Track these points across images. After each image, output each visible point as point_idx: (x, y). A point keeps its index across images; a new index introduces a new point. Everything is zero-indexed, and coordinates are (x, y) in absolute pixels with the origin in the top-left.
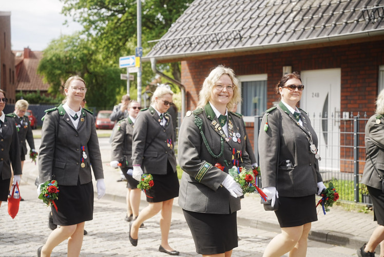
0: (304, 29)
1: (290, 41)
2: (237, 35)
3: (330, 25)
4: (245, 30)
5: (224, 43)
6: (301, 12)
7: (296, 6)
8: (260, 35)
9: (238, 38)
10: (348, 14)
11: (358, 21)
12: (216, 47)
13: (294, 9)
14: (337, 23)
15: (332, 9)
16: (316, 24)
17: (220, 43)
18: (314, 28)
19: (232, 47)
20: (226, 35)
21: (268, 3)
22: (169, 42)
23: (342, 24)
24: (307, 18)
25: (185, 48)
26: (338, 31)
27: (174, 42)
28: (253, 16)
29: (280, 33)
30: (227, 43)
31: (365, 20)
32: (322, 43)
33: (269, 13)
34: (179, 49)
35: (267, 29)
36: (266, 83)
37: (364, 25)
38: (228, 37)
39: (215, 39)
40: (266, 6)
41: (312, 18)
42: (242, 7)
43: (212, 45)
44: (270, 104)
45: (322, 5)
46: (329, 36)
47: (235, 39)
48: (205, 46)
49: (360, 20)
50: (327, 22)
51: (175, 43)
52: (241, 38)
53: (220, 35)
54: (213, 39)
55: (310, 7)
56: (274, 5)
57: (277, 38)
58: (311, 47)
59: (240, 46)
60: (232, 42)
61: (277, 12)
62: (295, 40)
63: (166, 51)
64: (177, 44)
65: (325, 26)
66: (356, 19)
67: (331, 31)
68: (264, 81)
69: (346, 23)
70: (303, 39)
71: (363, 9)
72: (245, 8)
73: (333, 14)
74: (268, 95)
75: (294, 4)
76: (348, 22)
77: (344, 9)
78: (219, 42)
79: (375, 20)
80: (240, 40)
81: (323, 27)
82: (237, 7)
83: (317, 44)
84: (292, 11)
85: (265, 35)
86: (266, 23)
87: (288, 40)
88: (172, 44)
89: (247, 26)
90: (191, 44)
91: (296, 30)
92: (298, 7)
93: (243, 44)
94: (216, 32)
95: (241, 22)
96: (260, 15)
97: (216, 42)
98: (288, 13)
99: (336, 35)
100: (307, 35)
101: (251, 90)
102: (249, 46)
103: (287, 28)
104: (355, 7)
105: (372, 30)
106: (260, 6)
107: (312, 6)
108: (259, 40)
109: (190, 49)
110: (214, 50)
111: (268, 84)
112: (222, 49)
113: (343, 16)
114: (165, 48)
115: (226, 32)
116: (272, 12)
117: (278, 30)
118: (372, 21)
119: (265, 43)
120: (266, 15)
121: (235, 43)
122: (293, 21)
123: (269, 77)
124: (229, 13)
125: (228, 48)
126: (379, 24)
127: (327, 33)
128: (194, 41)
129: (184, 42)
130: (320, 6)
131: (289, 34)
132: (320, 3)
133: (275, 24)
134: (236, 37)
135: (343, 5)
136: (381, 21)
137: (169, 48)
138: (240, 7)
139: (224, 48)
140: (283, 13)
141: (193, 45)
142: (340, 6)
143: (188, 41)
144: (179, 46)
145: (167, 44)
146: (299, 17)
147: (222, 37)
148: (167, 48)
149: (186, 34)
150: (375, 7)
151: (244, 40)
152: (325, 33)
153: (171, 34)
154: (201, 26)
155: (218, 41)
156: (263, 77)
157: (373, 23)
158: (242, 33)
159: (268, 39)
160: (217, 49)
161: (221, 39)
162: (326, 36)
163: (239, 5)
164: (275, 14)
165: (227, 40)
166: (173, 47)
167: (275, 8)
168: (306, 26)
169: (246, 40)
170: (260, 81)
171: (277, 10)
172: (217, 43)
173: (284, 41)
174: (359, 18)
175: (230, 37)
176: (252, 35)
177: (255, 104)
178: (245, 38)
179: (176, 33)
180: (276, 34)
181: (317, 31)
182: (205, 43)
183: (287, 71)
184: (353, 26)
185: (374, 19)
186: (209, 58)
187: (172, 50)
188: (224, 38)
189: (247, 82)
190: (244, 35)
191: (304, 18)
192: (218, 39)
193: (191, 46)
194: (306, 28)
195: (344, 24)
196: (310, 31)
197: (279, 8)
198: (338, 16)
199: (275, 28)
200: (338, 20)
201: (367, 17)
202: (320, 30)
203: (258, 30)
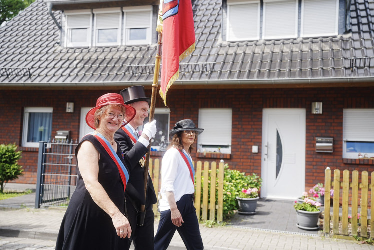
0: (85, 75)
1: (73, 82)
2: (27, 72)
3: (105, 74)
4: (35, 69)
5: (14, 78)
6: (83, 62)
7: (79, 56)
8: (48, 74)
9: (28, 75)
10: (118, 68)
11: (125, 74)
12: (6, 81)
13: (77, 58)
14: (110, 74)
15: (107, 62)
16: (94, 72)
17: (11, 78)
18: (93, 75)
19: (22, 82)
20: (17, 72)
21: (56, 50)
23: (113, 74)
24: (87, 66)
26: (111, 79)
28: (43, 59)
29: (66, 75)
30: (17, 78)
31: (130, 74)
32: (99, 87)
33: (57, 58)
35: (54, 71)
36: (52, 115)
37: (129, 78)
38: (18, 73)
39: (6, 74)
40: (54, 53)
41: (92, 67)
42: (33, 50)
43: (3, 78)
44: (55, 133)
45: (99, 58)
46: (104, 82)
47: (25, 75)
49: (126, 73)
50: (103, 71)
52: (31, 75)
53: (10, 71)
54: (4, 73)
55: (90, 59)
56: (61, 53)
57: (62, 79)
58: (91, 89)
59: (29, 82)
60: (21, 78)
61: (63, 59)
62: (77, 82)
65: (101, 75)
66: (124, 72)
67: (106, 79)
68: (51, 113)
70: (84, 82)
71: (129, 66)
72: (35, 51)
73: (107, 67)
74: (53, 125)
75: (77, 54)
76: (118, 73)
77: (116, 64)
78: (10, 76)
79: (137, 75)
80: (30, 77)
81: (99, 75)
82: (27, 49)
83: (95, 87)
84: (75, 60)
85: (53, 75)
86: (53, 65)
87: (72, 82)
89: (37, 66)
91: (79, 74)
92: (80, 57)
93: (32, 80)
94: (7, 67)
95: (31, 62)
96: (49, 59)
97: (6, 76)
98: (72, 61)
99: (110, 82)
100: (87, 79)
101: (38, 120)
102: (38, 83)
103: (71, 72)
104: (123, 63)
105: (135, 81)
106: (49, 52)
107: (92, 58)
108: (47, 79)
110: (4, 82)
111: (54, 116)
112: (12, 82)
113: (114, 69)
115: (17, 69)
116: (59, 58)
117: (64, 72)
118: (135, 75)
119: (52, 82)
120: (54, 60)
121: (24, 79)
122: (76, 68)
123: (54, 111)
124: (20, 54)
125: (19, 83)
126: (139, 78)
127: (103, 79)
130: (98, 59)
131: (73, 77)
132: (98, 57)
133: (61, 68)
134: (26, 74)
135: (114, 61)
136: (140, 76)
138: (30, 50)
139: (14, 82)
140: (68, 60)
142: (112, 61)
146: (81, 65)
147: (12, 72)
150: (137, 65)
151: (33, 78)
152: (101, 80)
155: (8, 75)
156: (50, 110)
157: (136, 77)
158: (32, 71)
159: (55, 79)
160: (7, 82)
161: (12, 74)
162: (101, 82)
163: (30, 48)
164: (61, 60)
165: (17, 76)
167: (61, 55)
168: (87, 72)
169: (35, 77)
170: (47, 114)
171: (63, 57)
172: (8, 77)
173: (68, 82)
174: (126, 72)
175: (20, 74)
176: (41, 74)
177: (41, 133)
178: (34, 76)
180: (62, 75)
181: (95, 77)
183: (70, 107)
184: (121, 77)
185: (136, 73)
188: (14, 73)
189: (34, 113)
190: (33, 73)
191: (85, 66)
192: (8, 73)
194: (86, 74)
195: (115, 74)
196: (90, 77)
197: (65, 55)
198: (111, 68)
199: (61, 71)
200: (111, 71)
201: (131, 72)
202: (97, 77)
203: (47, 71)
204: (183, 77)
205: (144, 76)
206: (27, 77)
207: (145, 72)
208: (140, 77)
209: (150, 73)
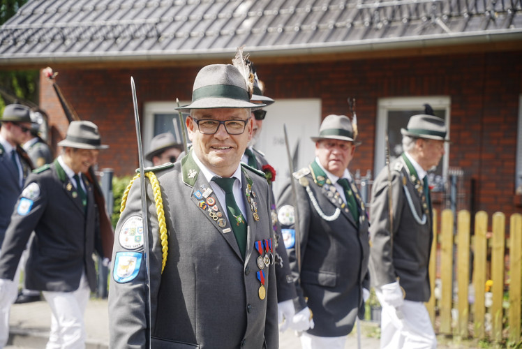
0: (267, 32)
2: (152, 29)
3: (310, 27)
4: (165, 25)
5: (127, 43)
6: (259, 3)
8: (192, 34)
9: (153, 37)
10: (337, 13)
11: (352, 24)
12: (112, 49)
14: (320, 26)
16: (286, 23)
17: (121, 42)
18: (284, 30)
19: (142, 51)
22: (19, 32)
23: (327, 28)
24: (270, 13)
25: (52, 46)
26: (323, 38)
27: (30, 32)
29: (227, 35)
30: (133, 44)
31: (363, 23)
32: (297, 57)
34: (40, 47)
35: (203, 26)
37: (362, 32)
38: (135, 32)
39: (111, 35)
41: (279, 14)
43: (105, 45)
46: (309, 46)
47: (147, 37)
48: (92, 46)
49: (356, 23)
50: (304, 22)
51: (33, 34)
52: (159, 36)
53: (119, 29)
54: (108, 33)
57: (221, 42)
59: (157, 51)
60: (142, 43)
62: (253, 48)
63: (13, 49)
64: (36, 37)
65: (300, 30)
66: (350, 20)
67: (312, 38)
69: (335, 27)
71: (360, 6)
73: (311, 11)
76: (338, 25)
77: (330, 4)
78: (119, 40)
79: (380, 25)
80: (158, 41)
81: (297, 30)
83: (288, 57)
85: (201, 36)
86: (201, 15)
88: (26, 36)
89: (168, 17)
90: (64, 39)
91: (254, 31)
93: (162, 48)
94: (112, 21)
95: (157, 9)
97: (113, 41)
99: (320, 44)
100: (272, 40)
102: (173, 52)
103: (238, 27)
105: (376, 40)
108: (191, 43)
109: (63, 48)
110: (108, 54)
112: (125, 53)
113: (328, 16)
114: (11, 42)
117: (223, 27)
118: (375, 25)
119: (202, 49)
120: (200, 3)
121: (147, 44)
122: (248, 16)
125: (137, 53)
126: (385, 32)
127: (305, 40)
128: (69, 34)
129: (51, 34)
131: (243, 37)
134: (150, 34)
136: (388, 28)
137: (19, 44)
139: (128, 52)
141: (68, 43)
143: (58, 33)
144: (39, 41)
145: (16, 35)
147: (123, 31)
148: (15, 43)
149: (53, 20)
151: (164, 41)
152: (301, 40)
153: (21, 19)
154: (82, 10)
155: (116, 38)
157: (376, 29)
158: (160, 27)
159: (207, 42)
160: (114, 52)
161: (122, 36)
162: (303, 45)
165: (133, 38)
166: (27, 41)
168: (270, 25)
169: (167, 41)
172: (115, 43)
173: (234, 48)
174: (355, 20)
175: (138, 34)
176: (178, 35)
178: (166, 38)
179: (32, 18)
180: (220, 35)
181: (288, 35)
182: (92, 39)
184: (344, 32)
185: (378, 22)
186: (100, 67)
187: (27, 48)
188: (126, 33)
189: (163, 115)
190: (163, 31)
191: (266, 12)
192: (116, 34)
193: (63, 43)
194: (270, 30)
195: (331, 27)
196: (277, 35)
198: (321, 13)
199: (217, 26)
200: (321, 20)
201: (367, 19)
202: (293, 34)
203: (188, 26)
204: (488, 23)
205: (396, 27)
206: (152, 41)
207: (398, 18)
208: (387, 30)
209: (409, 20)
